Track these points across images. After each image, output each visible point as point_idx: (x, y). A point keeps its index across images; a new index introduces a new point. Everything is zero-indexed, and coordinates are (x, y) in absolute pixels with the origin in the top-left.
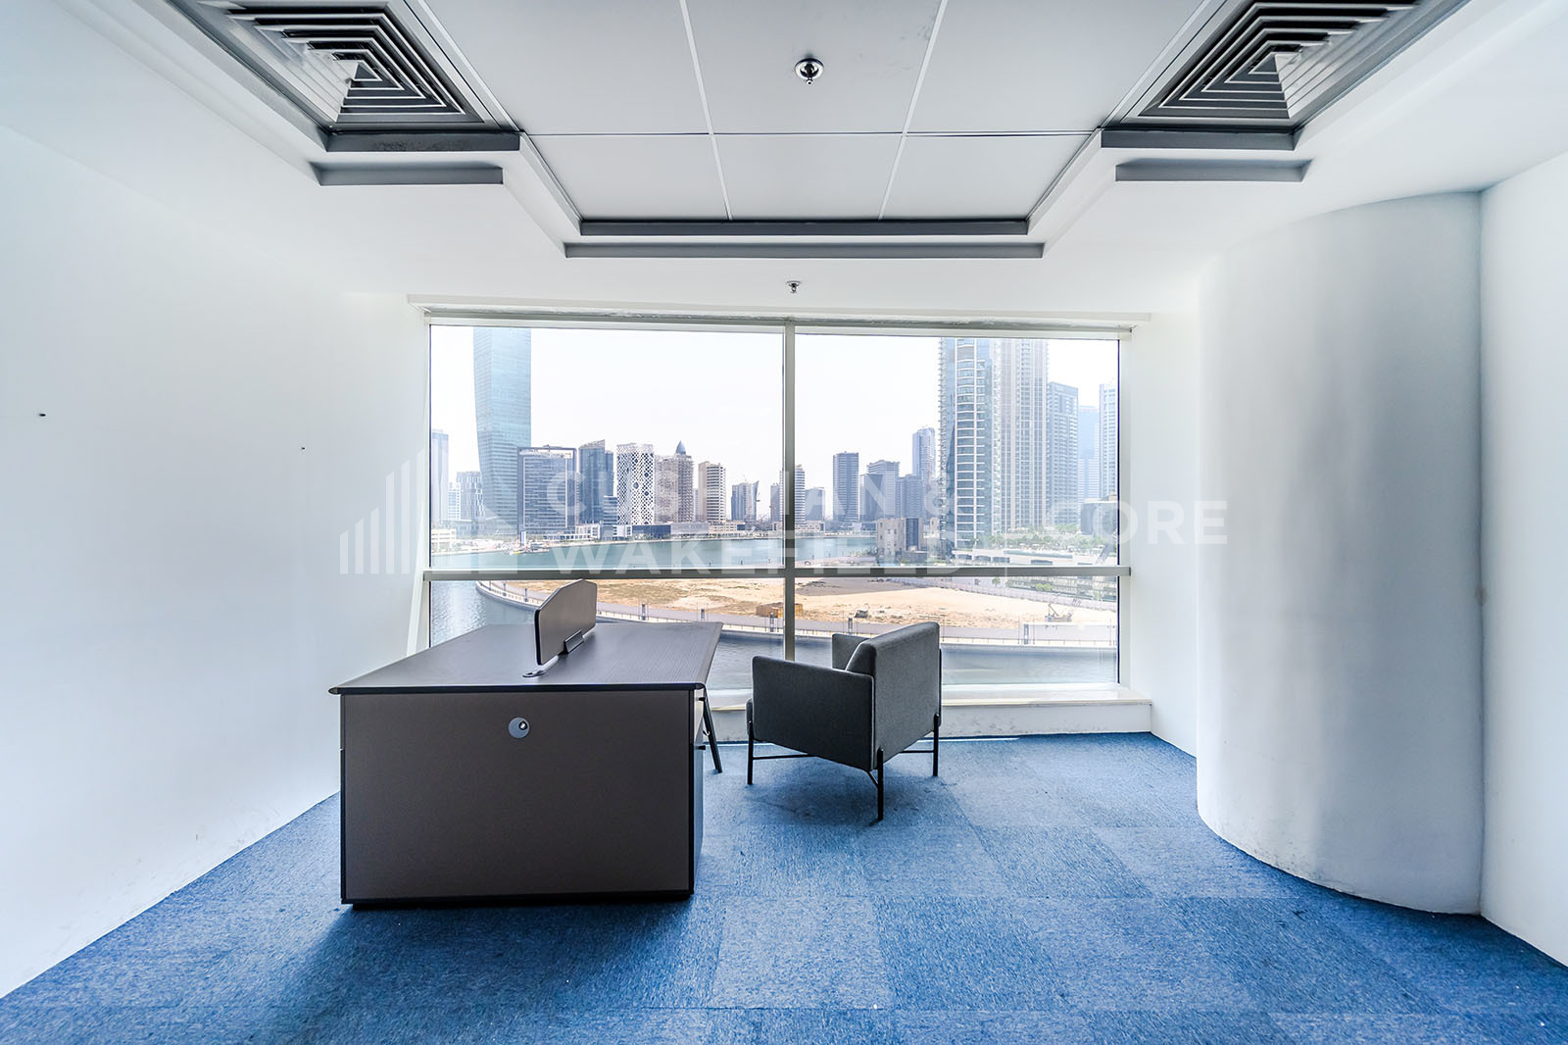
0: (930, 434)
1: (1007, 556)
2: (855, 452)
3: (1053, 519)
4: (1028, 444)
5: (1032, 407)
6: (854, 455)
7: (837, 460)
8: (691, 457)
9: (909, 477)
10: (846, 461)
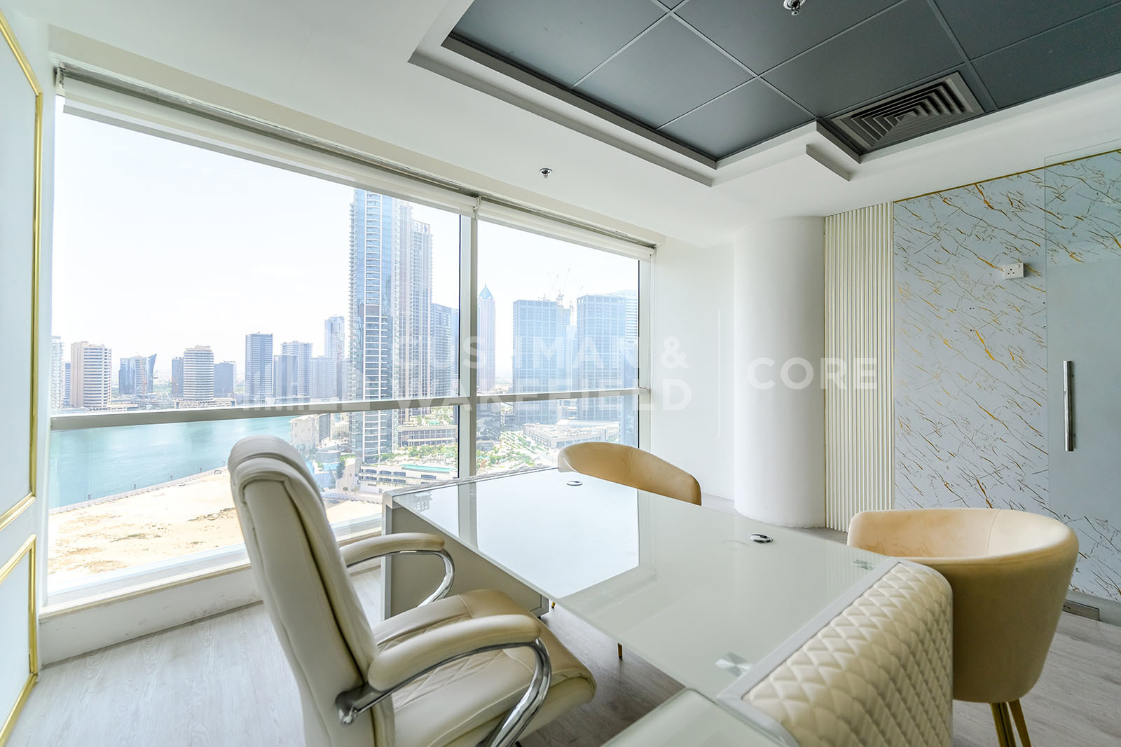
0: (340, 321)
1: (404, 471)
2: (269, 333)
3: (435, 392)
4: (418, 352)
5: (421, 326)
6: (267, 336)
7: (249, 340)
8: (59, 338)
9: (322, 358)
10: (259, 344)
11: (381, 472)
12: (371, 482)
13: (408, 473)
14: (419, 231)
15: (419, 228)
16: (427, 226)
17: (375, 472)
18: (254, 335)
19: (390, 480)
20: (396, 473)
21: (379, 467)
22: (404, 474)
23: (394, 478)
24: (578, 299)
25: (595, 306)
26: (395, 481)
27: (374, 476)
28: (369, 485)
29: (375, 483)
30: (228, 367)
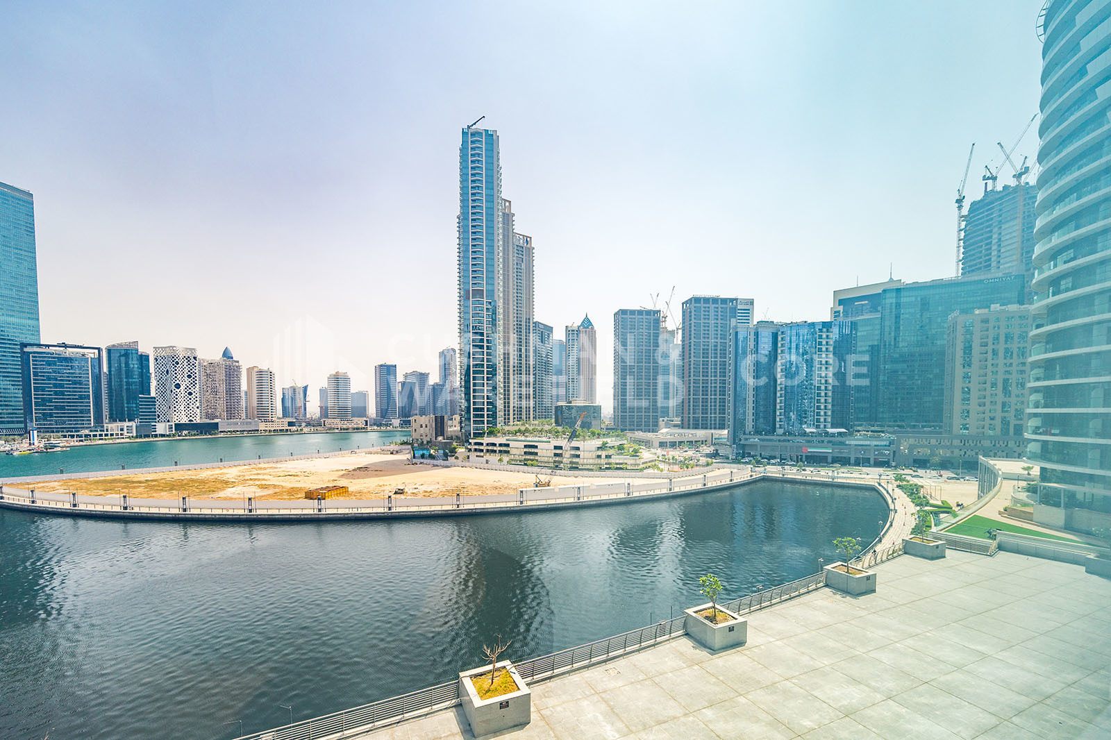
0: (452, 352)
1: (508, 442)
2: (394, 364)
5: (524, 338)
6: (392, 366)
7: (378, 370)
8: (238, 362)
9: (437, 384)
10: (386, 371)
11: (487, 444)
12: (478, 454)
13: (512, 444)
14: (521, 245)
15: (521, 241)
16: (528, 239)
17: (482, 444)
18: (381, 366)
19: (495, 451)
20: (500, 445)
21: (486, 440)
22: (508, 445)
23: (499, 448)
24: (683, 304)
25: (703, 309)
26: (500, 451)
27: (481, 448)
28: (477, 456)
29: (482, 454)
30: (363, 396)
